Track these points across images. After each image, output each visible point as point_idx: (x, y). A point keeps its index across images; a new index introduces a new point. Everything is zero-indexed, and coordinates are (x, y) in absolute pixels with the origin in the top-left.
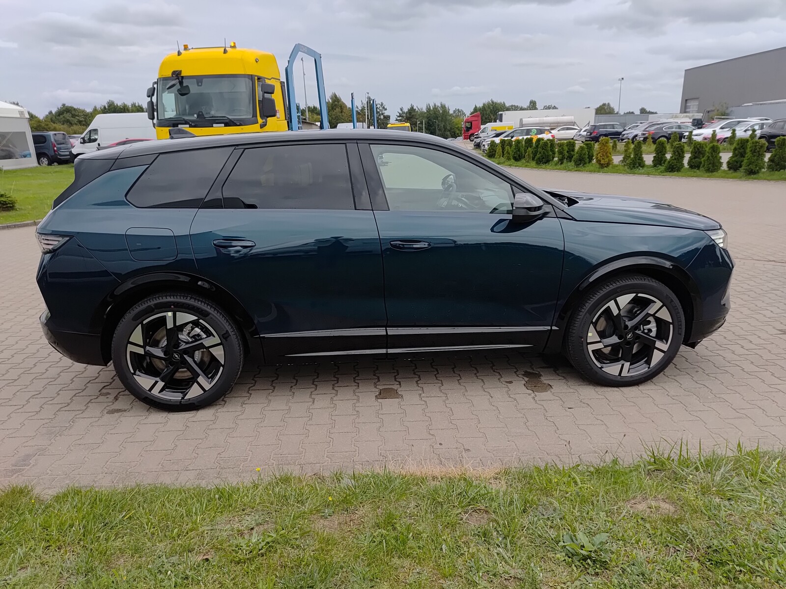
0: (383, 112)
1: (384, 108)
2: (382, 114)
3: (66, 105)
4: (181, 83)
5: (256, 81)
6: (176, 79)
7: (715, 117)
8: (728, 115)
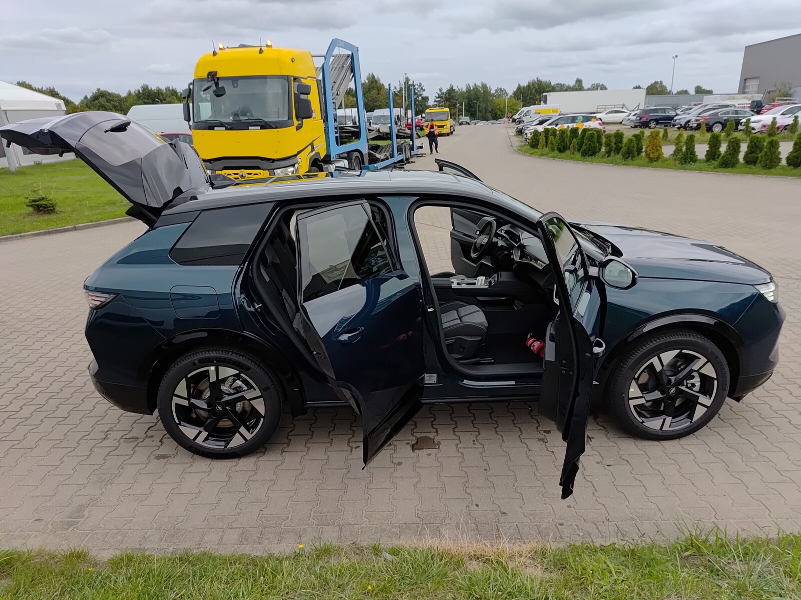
0: (421, 93)
1: (422, 88)
2: (421, 95)
3: (101, 90)
4: (217, 84)
5: (292, 82)
6: (212, 81)
7: (777, 98)
8: (790, 96)
